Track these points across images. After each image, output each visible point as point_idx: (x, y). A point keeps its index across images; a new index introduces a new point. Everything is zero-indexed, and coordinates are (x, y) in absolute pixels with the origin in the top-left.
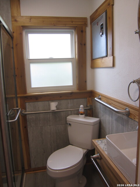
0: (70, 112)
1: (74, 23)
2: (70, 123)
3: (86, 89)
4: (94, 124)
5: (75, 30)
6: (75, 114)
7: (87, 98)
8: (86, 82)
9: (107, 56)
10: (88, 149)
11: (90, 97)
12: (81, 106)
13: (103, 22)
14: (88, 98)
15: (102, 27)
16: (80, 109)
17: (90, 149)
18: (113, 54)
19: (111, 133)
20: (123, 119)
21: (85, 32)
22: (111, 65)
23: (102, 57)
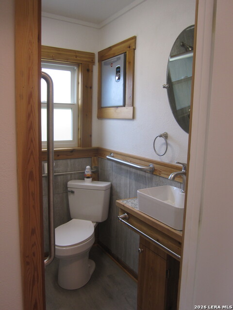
0: (69, 177)
1: (78, 58)
2: (73, 190)
3: (91, 145)
4: (106, 189)
5: (78, 67)
6: (75, 179)
7: (91, 158)
8: (91, 136)
9: (124, 105)
10: (97, 222)
11: (95, 156)
12: (88, 167)
13: (120, 64)
14: (93, 158)
15: (118, 70)
16: (86, 170)
17: (100, 220)
18: (133, 105)
19: (128, 197)
20: (145, 177)
21: (92, 71)
22: (131, 117)
23: (117, 107)
